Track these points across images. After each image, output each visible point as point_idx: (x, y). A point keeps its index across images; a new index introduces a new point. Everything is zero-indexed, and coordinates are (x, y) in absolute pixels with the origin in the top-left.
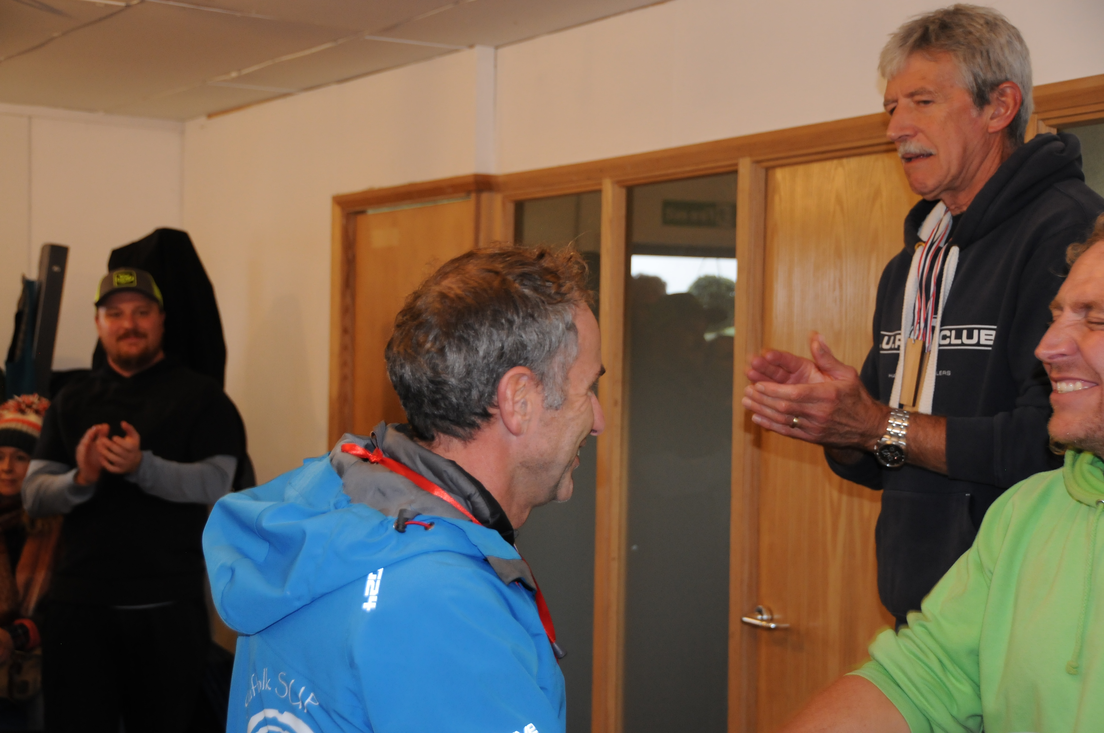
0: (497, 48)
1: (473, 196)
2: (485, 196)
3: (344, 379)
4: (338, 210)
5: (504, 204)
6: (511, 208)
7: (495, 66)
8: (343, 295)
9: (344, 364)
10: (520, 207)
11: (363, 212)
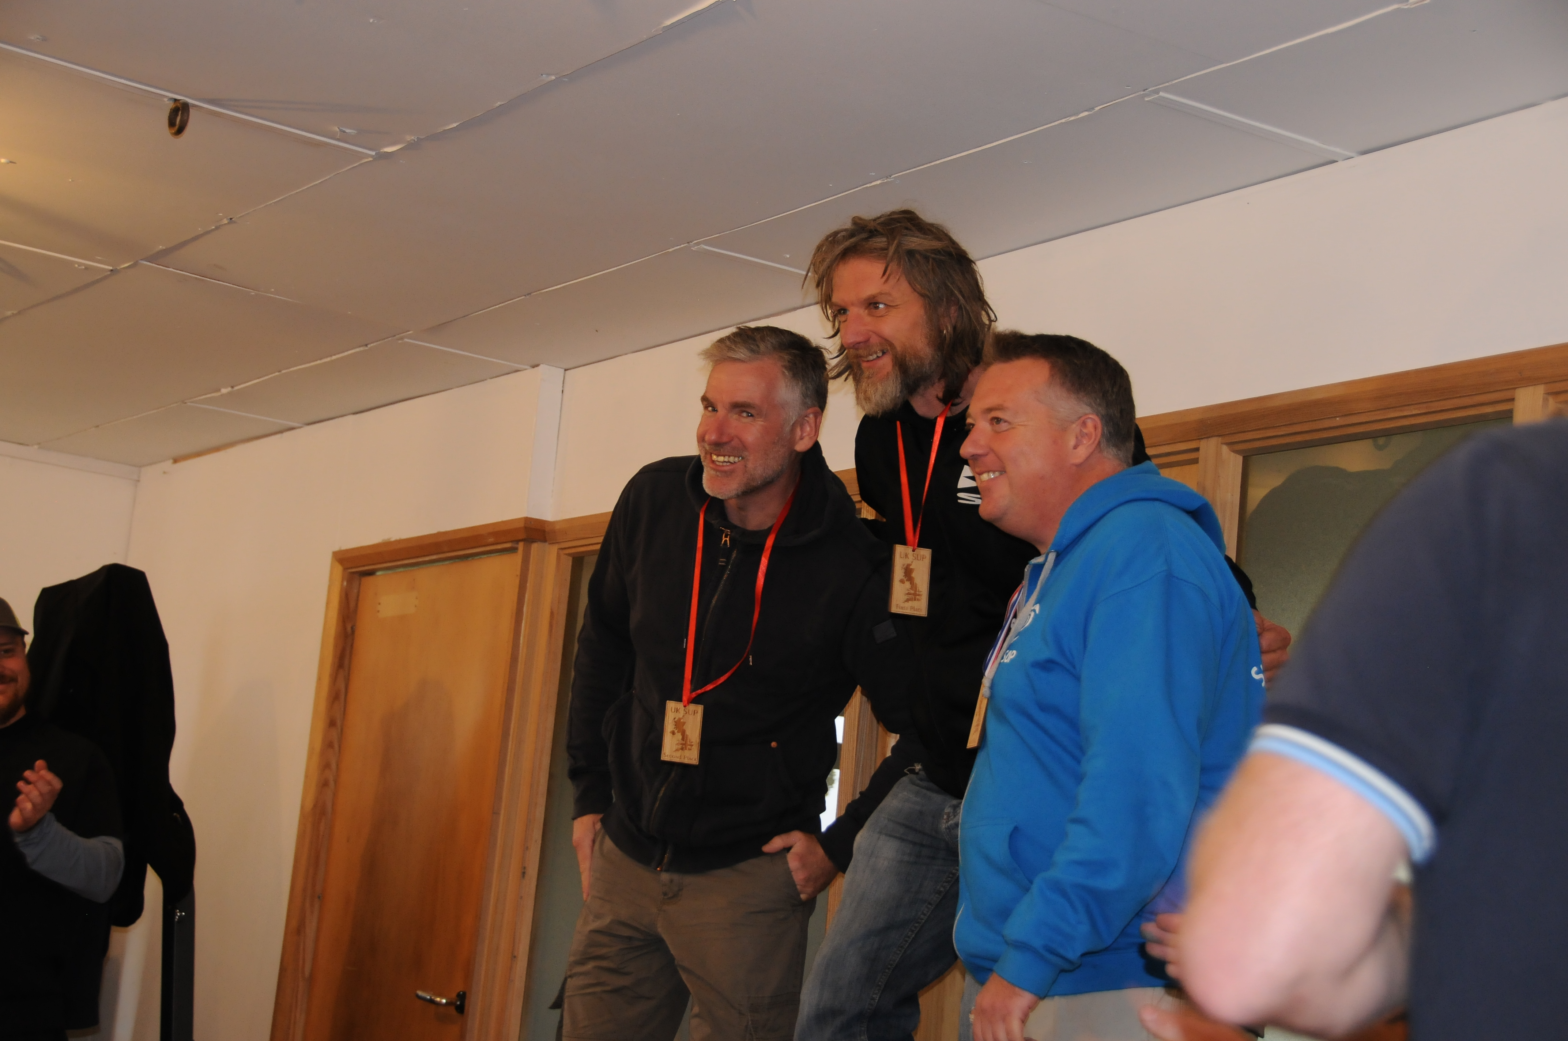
0: (565, 370)
1: (521, 546)
2: (535, 546)
3: (325, 784)
4: (339, 569)
5: (558, 557)
6: (568, 563)
7: (563, 391)
8: (334, 679)
9: (325, 766)
10: (578, 561)
11: (371, 573)
